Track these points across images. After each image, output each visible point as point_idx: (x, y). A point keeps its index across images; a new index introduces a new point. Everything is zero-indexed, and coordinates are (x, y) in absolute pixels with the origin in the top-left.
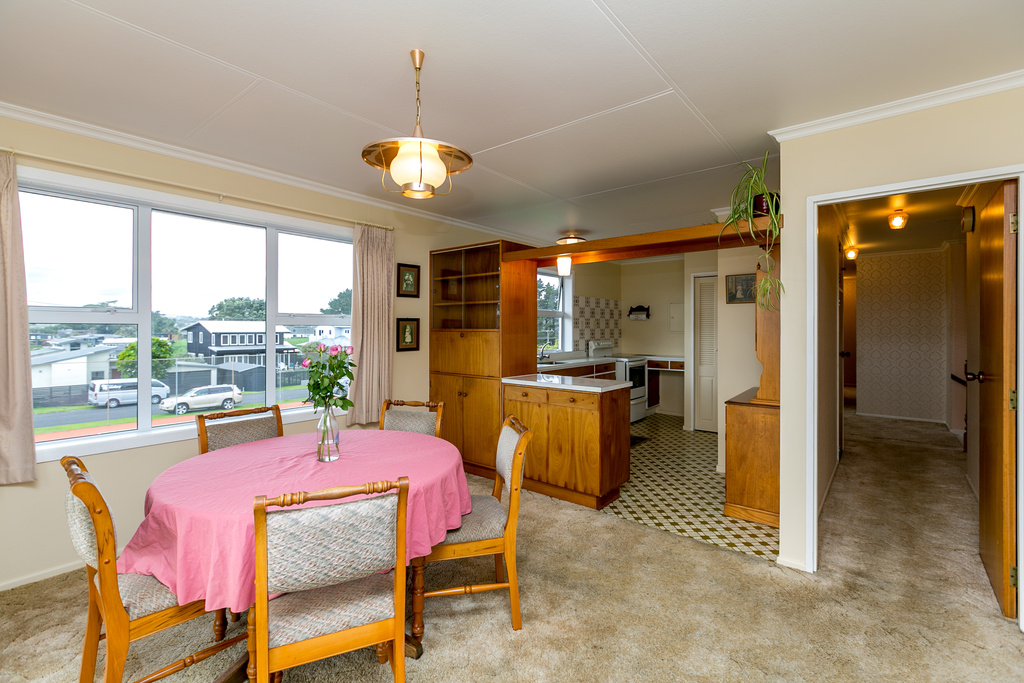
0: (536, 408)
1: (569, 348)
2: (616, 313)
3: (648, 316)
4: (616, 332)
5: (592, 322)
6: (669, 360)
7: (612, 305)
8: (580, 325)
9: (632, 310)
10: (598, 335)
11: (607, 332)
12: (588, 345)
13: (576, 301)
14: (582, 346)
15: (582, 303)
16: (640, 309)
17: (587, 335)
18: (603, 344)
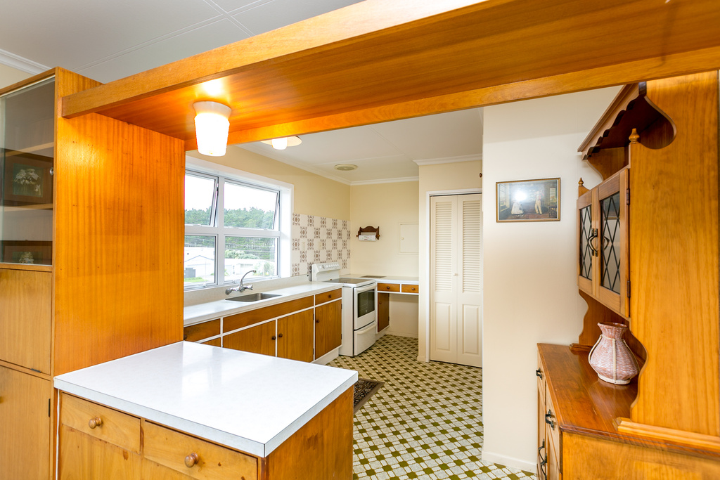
0: (118, 457)
1: (286, 272)
2: (344, 233)
3: (378, 237)
4: (344, 253)
5: (317, 242)
6: (401, 282)
7: (340, 226)
8: (300, 247)
9: (361, 231)
10: (323, 256)
11: (334, 254)
12: (311, 268)
13: (296, 220)
14: (304, 269)
15: (304, 221)
16: (370, 229)
17: (310, 257)
18: (328, 266)
